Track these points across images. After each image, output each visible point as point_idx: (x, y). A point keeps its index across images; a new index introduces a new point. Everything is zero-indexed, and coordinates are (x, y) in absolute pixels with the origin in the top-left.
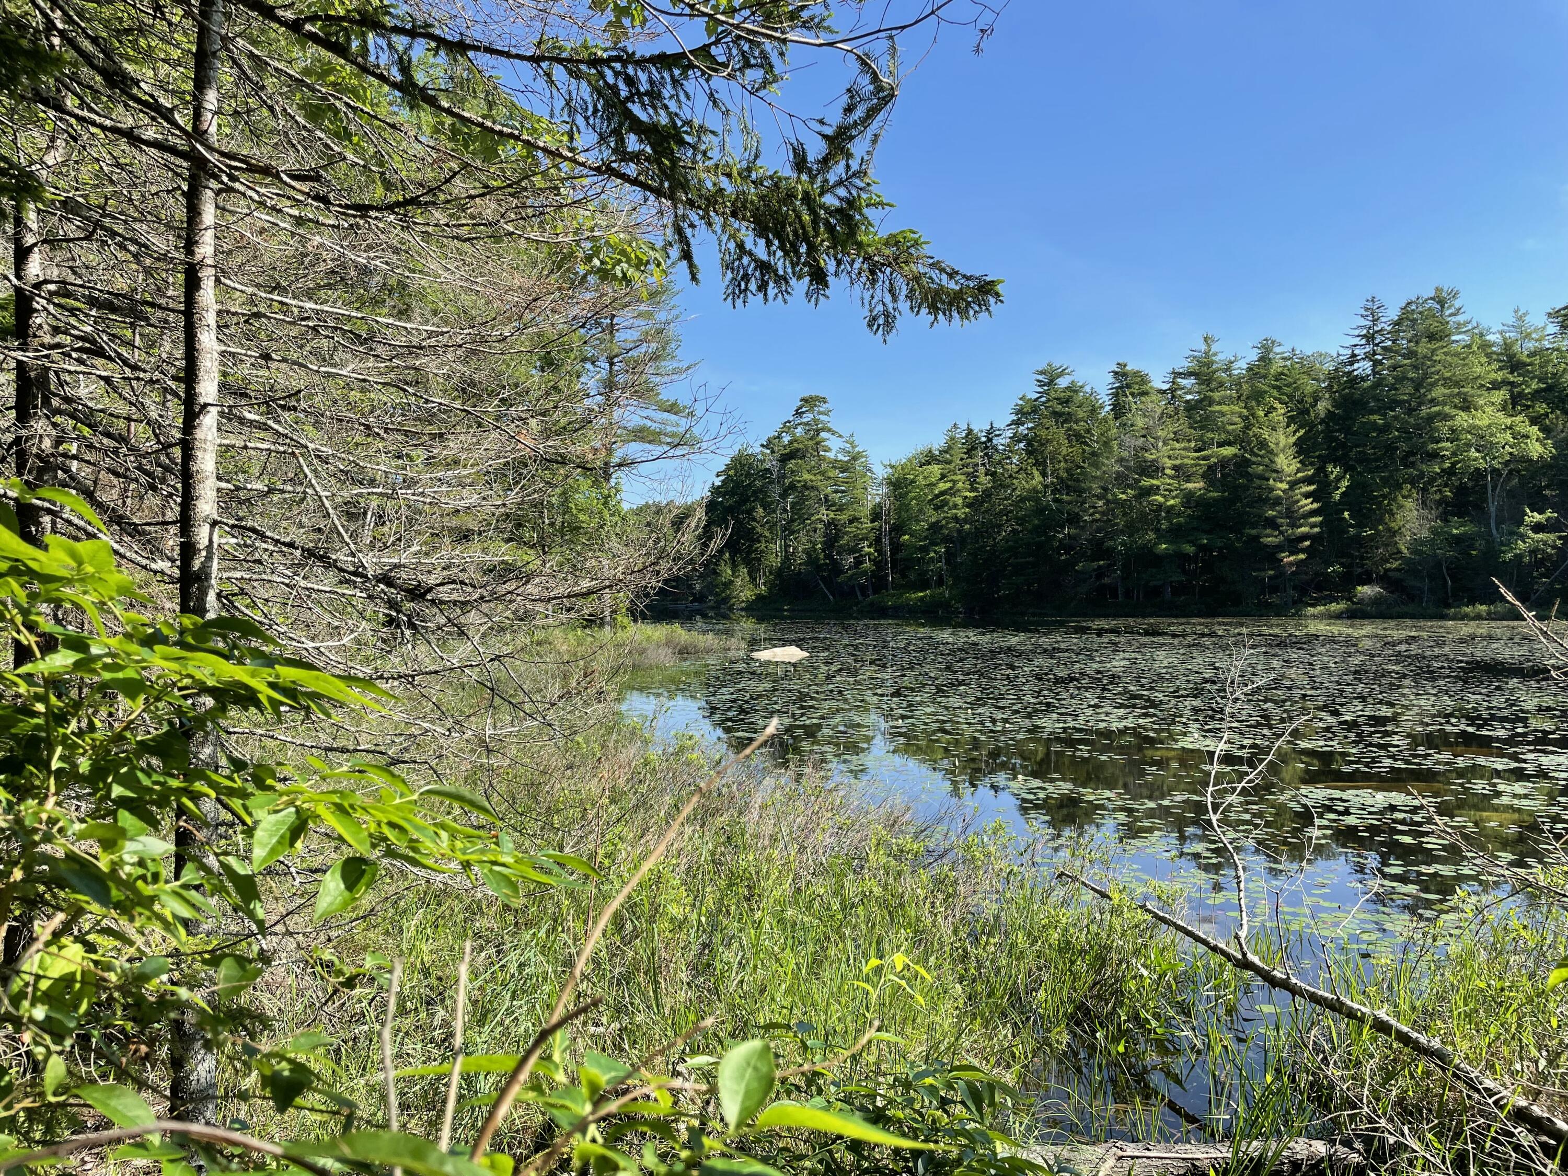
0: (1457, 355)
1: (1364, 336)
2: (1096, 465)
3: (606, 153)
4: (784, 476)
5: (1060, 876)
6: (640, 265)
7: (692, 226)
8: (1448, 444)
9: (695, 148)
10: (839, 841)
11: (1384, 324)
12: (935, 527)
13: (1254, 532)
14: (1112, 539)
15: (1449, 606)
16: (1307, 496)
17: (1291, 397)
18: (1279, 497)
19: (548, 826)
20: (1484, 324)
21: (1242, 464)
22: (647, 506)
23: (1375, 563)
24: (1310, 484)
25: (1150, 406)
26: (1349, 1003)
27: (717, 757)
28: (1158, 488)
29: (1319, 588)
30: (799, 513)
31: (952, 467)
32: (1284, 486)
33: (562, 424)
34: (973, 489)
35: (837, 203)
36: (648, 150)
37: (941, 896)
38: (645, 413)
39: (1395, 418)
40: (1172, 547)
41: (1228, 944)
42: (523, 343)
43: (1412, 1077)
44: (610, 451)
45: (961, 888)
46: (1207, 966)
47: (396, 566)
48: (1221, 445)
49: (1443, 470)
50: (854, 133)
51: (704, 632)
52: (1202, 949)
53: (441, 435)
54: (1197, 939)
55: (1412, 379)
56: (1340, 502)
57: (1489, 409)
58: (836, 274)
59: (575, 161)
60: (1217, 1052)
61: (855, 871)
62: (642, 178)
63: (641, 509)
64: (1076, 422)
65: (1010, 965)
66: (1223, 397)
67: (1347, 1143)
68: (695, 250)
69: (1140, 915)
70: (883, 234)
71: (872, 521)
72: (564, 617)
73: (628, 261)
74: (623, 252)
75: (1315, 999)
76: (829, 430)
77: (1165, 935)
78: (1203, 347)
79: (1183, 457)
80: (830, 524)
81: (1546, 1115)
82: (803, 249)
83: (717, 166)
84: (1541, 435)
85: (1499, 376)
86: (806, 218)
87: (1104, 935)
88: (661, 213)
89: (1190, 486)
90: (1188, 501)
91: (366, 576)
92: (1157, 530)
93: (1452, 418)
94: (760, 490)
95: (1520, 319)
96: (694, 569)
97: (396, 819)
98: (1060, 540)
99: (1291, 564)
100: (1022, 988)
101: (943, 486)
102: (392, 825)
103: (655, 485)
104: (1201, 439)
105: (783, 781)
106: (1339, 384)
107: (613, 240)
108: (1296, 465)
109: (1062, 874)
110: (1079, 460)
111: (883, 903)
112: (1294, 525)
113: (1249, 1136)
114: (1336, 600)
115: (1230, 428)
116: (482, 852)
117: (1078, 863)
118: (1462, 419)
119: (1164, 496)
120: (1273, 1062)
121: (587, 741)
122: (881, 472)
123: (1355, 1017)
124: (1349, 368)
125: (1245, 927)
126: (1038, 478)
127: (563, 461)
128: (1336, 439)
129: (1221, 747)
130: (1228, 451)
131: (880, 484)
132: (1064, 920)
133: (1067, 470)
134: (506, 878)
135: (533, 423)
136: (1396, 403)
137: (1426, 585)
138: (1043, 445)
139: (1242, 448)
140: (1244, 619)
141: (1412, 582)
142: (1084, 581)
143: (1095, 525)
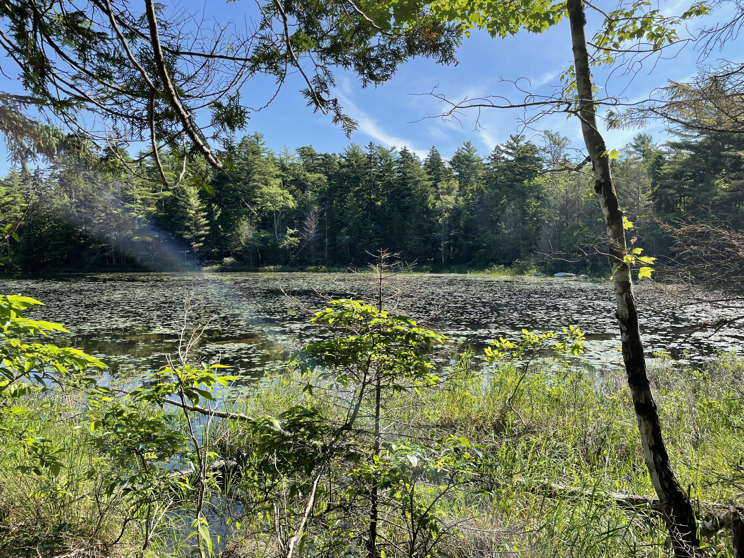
0: (263, 162)
2: (101, 195)
8: (260, 199)
11: (235, 145)
13: (180, 232)
14: (109, 233)
15: (259, 266)
16: (203, 217)
17: (196, 171)
18: (191, 217)
20: (273, 151)
21: (174, 201)
23: (231, 248)
24: (204, 212)
26: (231, 414)
28: (134, 209)
29: (209, 259)
31: (13, 189)
32: (194, 212)
34: (27, 202)
39: (240, 186)
40: (141, 238)
48: (164, 190)
49: (258, 210)
55: (246, 170)
56: (217, 221)
57: (275, 186)
66: (165, 167)
75: (219, 415)
79: (146, 195)
84: (293, 199)
85: (278, 173)
89: (150, 209)
90: (149, 216)
92: (133, 230)
93: (261, 188)
95: (286, 150)
98: (80, 233)
99: (196, 247)
101: (7, 199)
104: (154, 187)
108: (198, 203)
110: (91, 191)
112: (198, 230)
114: (215, 264)
115: (169, 182)
118: (265, 189)
119: (136, 213)
123: (233, 418)
126: (67, 199)
130: (168, 194)
133: (84, 196)
136: (239, 180)
137: (251, 257)
138: (69, 181)
139: (174, 193)
140: (175, 273)
141: (246, 256)
142: (94, 254)
143: (100, 226)
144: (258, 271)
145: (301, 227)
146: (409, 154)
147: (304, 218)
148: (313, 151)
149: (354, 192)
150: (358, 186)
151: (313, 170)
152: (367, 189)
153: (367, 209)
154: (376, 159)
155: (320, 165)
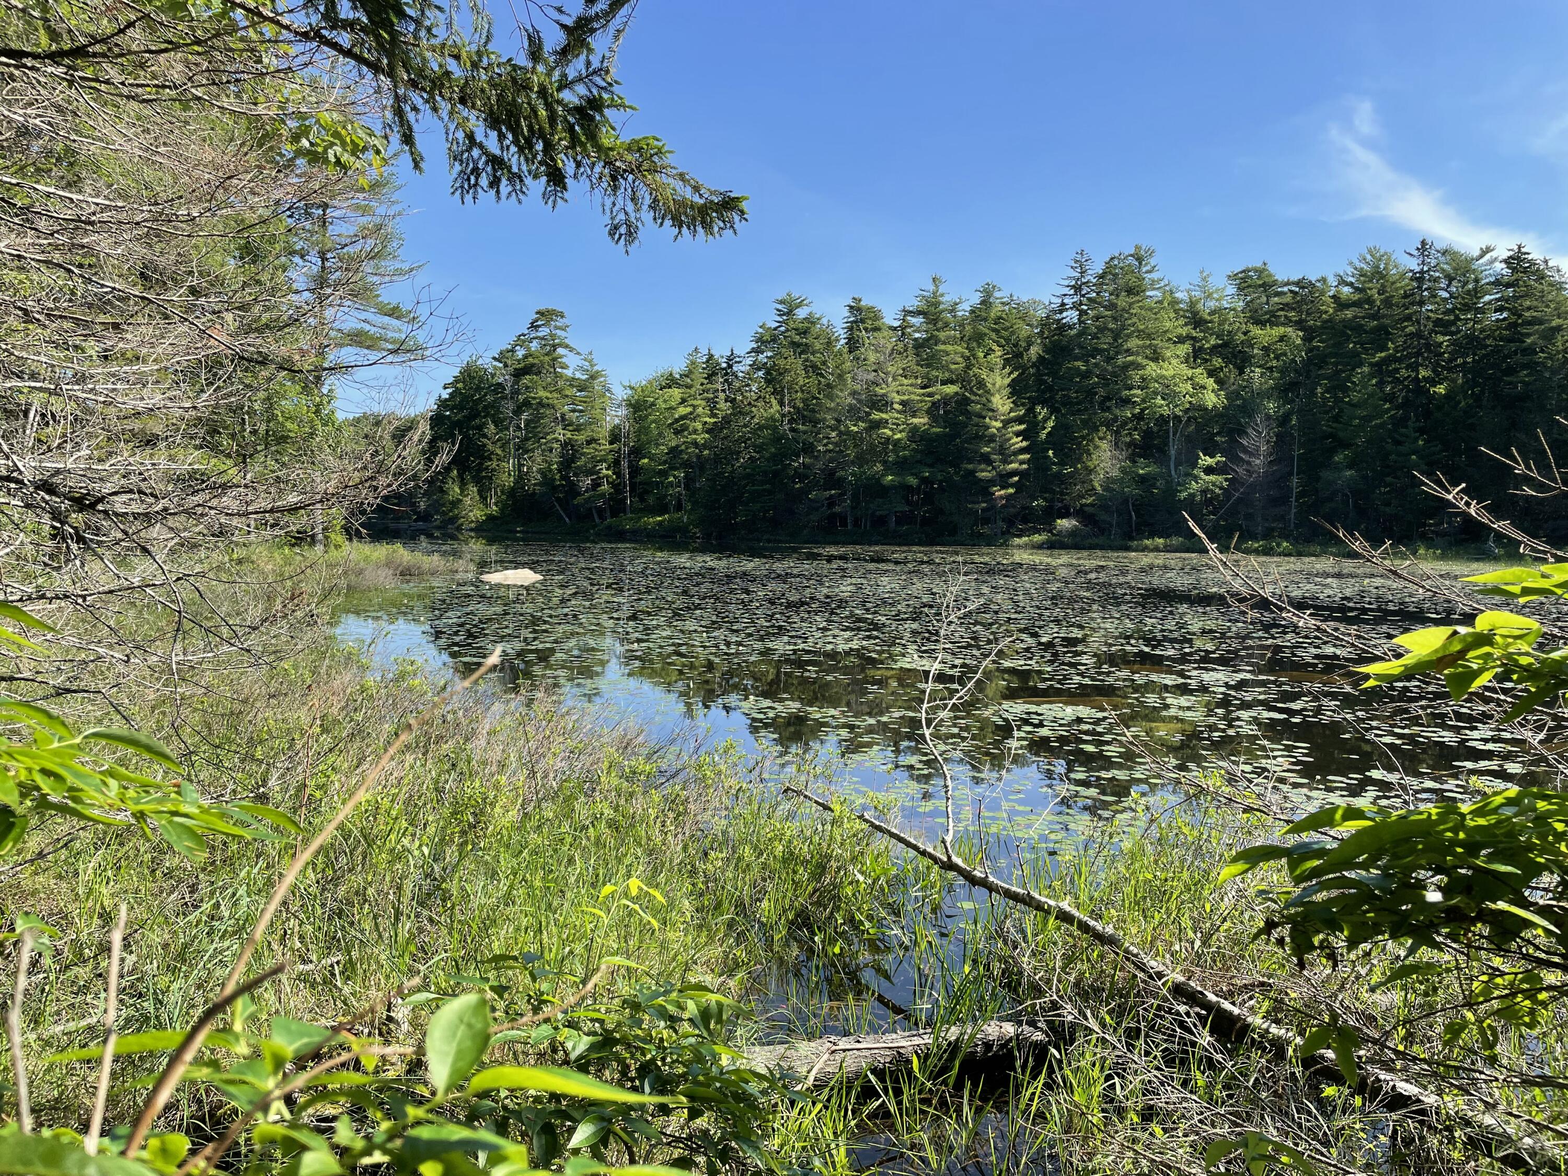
0: (1151, 309)
1: (1073, 287)
2: (831, 397)
3: (315, 19)
4: (518, 392)
5: (785, 791)
6: (356, 150)
7: (415, 109)
8: (1139, 392)
9: (418, 22)
10: (571, 764)
11: (1090, 277)
12: (674, 451)
13: (970, 466)
14: (843, 469)
15: (1132, 539)
16: (1018, 434)
17: (1007, 340)
18: (994, 435)
19: (249, 757)
20: (1174, 284)
21: (962, 402)
22: (365, 416)
23: (1073, 499)
24: (1020, 424)
25: (882, 341)
26: (1037, 896)
27: (442, 683)
28: (887, 422)
29: (1025, 521)
30: (534, 431)
31: (692, 391)
32: (998, 424)
33: (264, 320)
34: (713, 415)
35: (576, 101)
36: (365, 20)
37: (671, 815)
38: (363, 315)
39: (1096, 365)
40: (898, 479)
41: (934, 849)
42: (214, 224)
43: (1089, 960)
44: (321, 354)
45: (691, 806)
46: (916, 869)
47: (58, 472)
48: (944, 383)
49: (1133, 415)
50: (595, 25)
51: (430, 553)
52: (912, 853)
53: (116, 326)
54: (908, 844)
55: (1111, 330)
56: (1047, 441)
57: (1174, 361)
58: (575, 176)
59: (278, 23)
60: (923, 948)
61: (586, 794)
62: (357, 50)
63: (358, 420)
64: (813, 354)
65: (735, 878)
66: (948, 337)
67: (1033, 1024)
68: (418, 138)
69: (859, 825)
70: (626, 138)
71: (611, 443)
72: (267, 533)
73: (343, 144)
74: (336, 134)
75: (1009, 894)
76: (567, 346)
77: (880, 843)
78: (932, 288)
79: (910, 393)
80: (566, 444)
81: (1199, 989)
82: (539, 146)
83: (443, 45)
84: (1216, 387)
85: (1184, 331)
86: (543, 113)
87: (824, 845)
88: (378, 91)
89: (915, 421)
90: (913, 436)
91: (22, 482)
92: (885, 463)
93: (1143, 367)
94: (492, 405)
95: (1204, 279)
96: (417, 486)
97: (50, 766)
98: (796, 469)
99: (1001, 497)
100: (747, 901)
101: (683, 410)
102: (45, 772)
103: (373, 393)
104: (926, 376)
105: (513, 705)
106: (1050, 330)
107: (326, 117)
108: (1009, 405)
109: (788, 789)
110: (814, 391)
111: (613, 825)
112: (1005, 462)
113: (948, 1022)
114: (1038, 532)
115: (953, 367)
116: (160, 801)
117: (803, 778)
118: (1152, 369)
119: (892, 430)
120: (970, 953)
121: (296, 667)
122: (620, 393)
123: (1042, 909)
124: (1058, 316)
125: (951, 832)
126: (776, 407)
127: (264, 361)
128: (1046, 382)
129: (935, 667)
130: (951, 389)
131: (619, 406)
132: (789, 833)
133: (804, 401)
134: (188, 830)
135: (229, 317)
136: (1096, 351)
137: (1115, 519)
138: (781, 374)
139: (963, 387)
140: (958, 548)
141: (1103, 516)
142: (817, 509)
143: (828, 455)
144: (1128, 549)
145: (1232, 451)
146: (1532, 263)
147: (1242, 432)
148: (1270, 275)
149: (1372, 365)
150: (1384, 348)
151: (1268, 321)
152: (1409, 356)
153: (1406, 404)
154: (1436, 280)
155: (1286, 307)
